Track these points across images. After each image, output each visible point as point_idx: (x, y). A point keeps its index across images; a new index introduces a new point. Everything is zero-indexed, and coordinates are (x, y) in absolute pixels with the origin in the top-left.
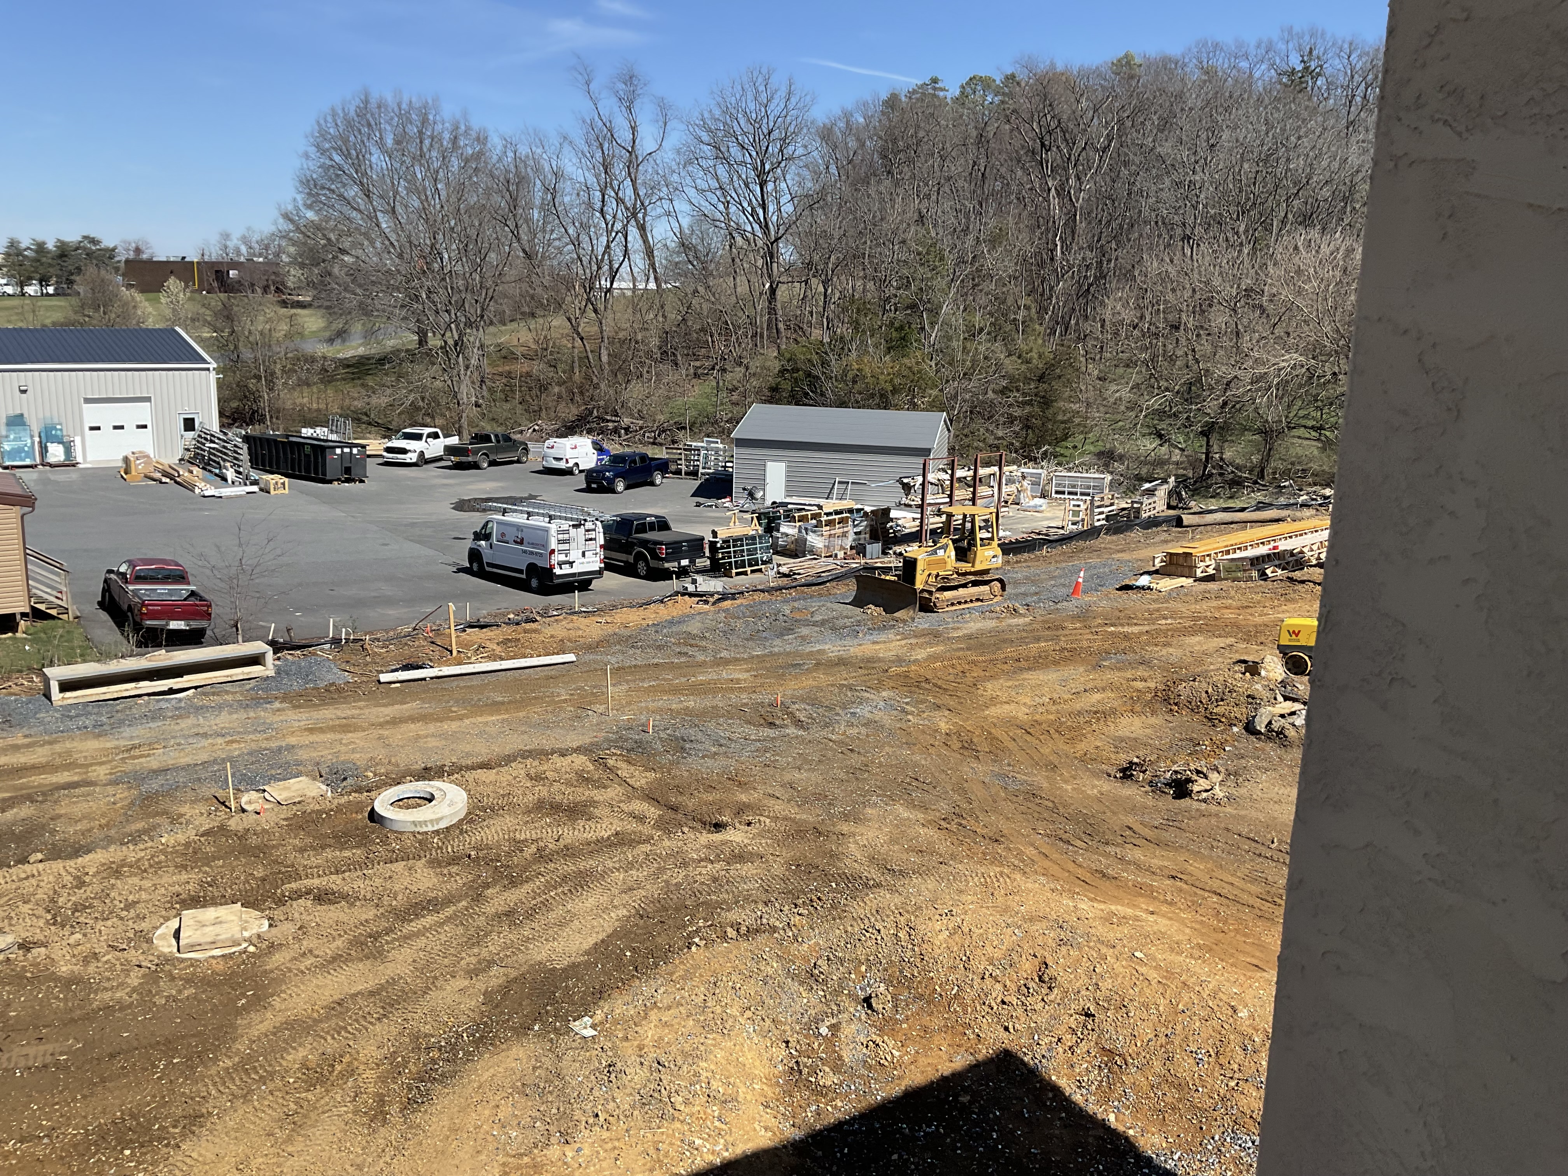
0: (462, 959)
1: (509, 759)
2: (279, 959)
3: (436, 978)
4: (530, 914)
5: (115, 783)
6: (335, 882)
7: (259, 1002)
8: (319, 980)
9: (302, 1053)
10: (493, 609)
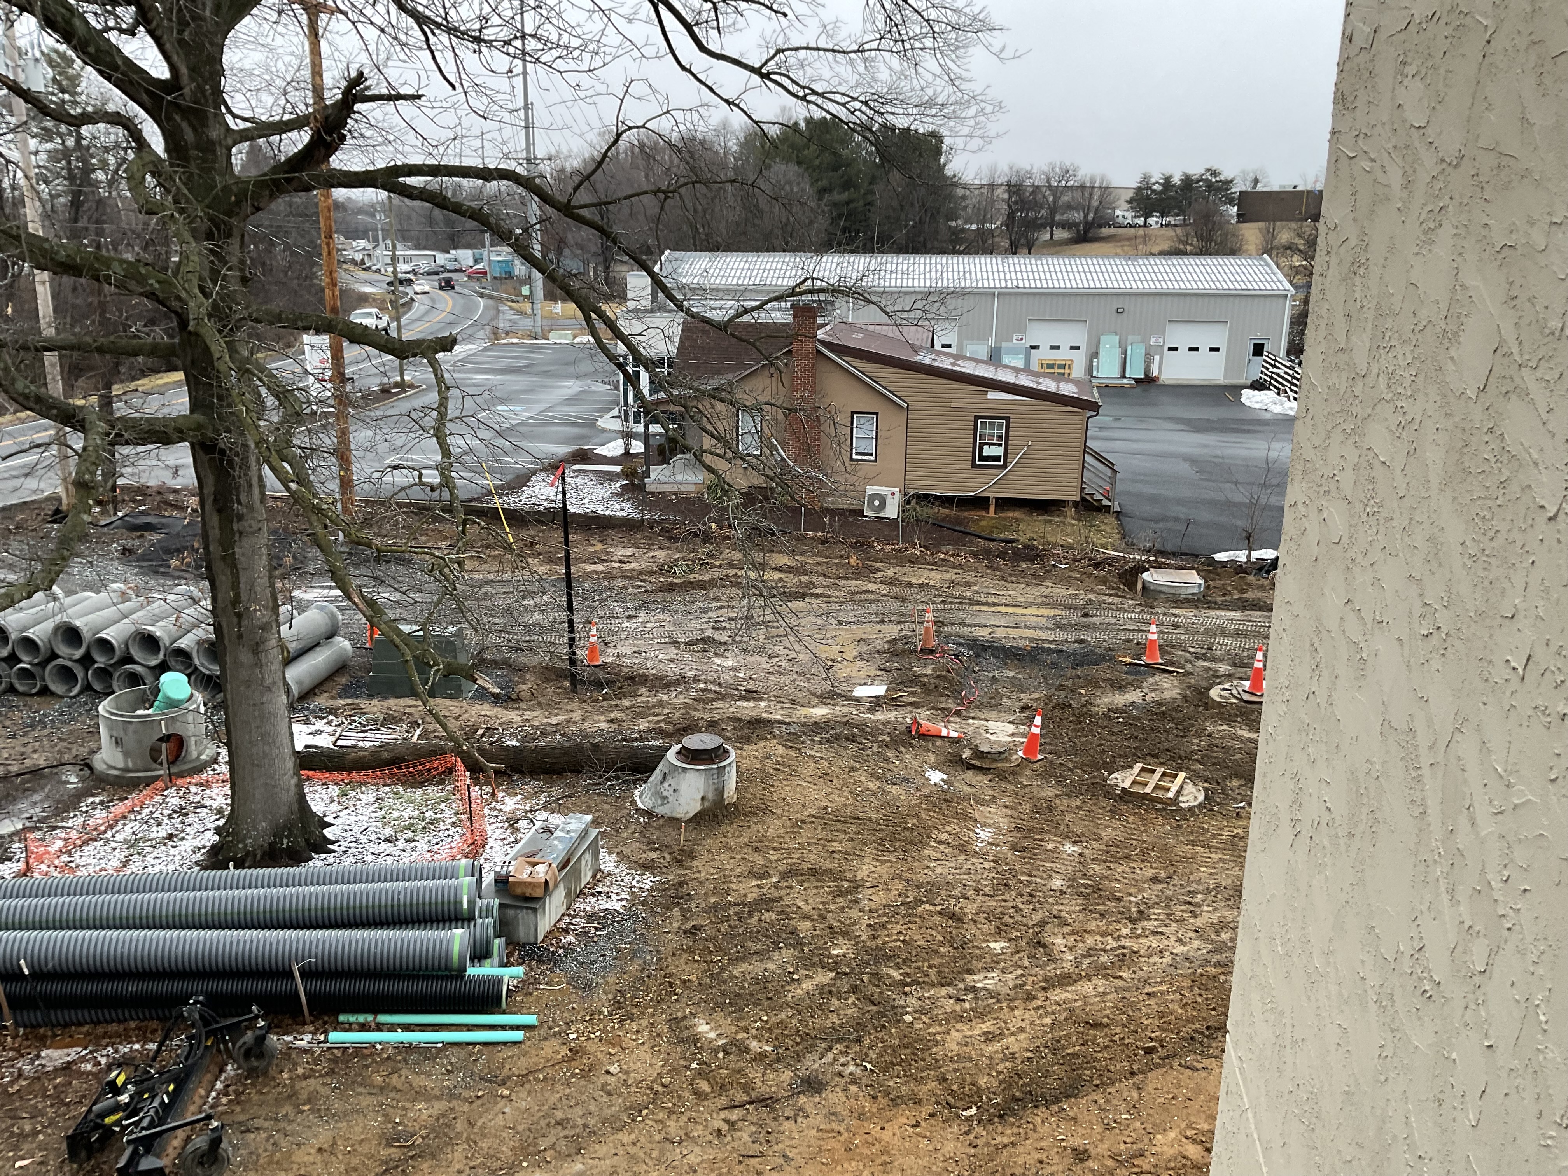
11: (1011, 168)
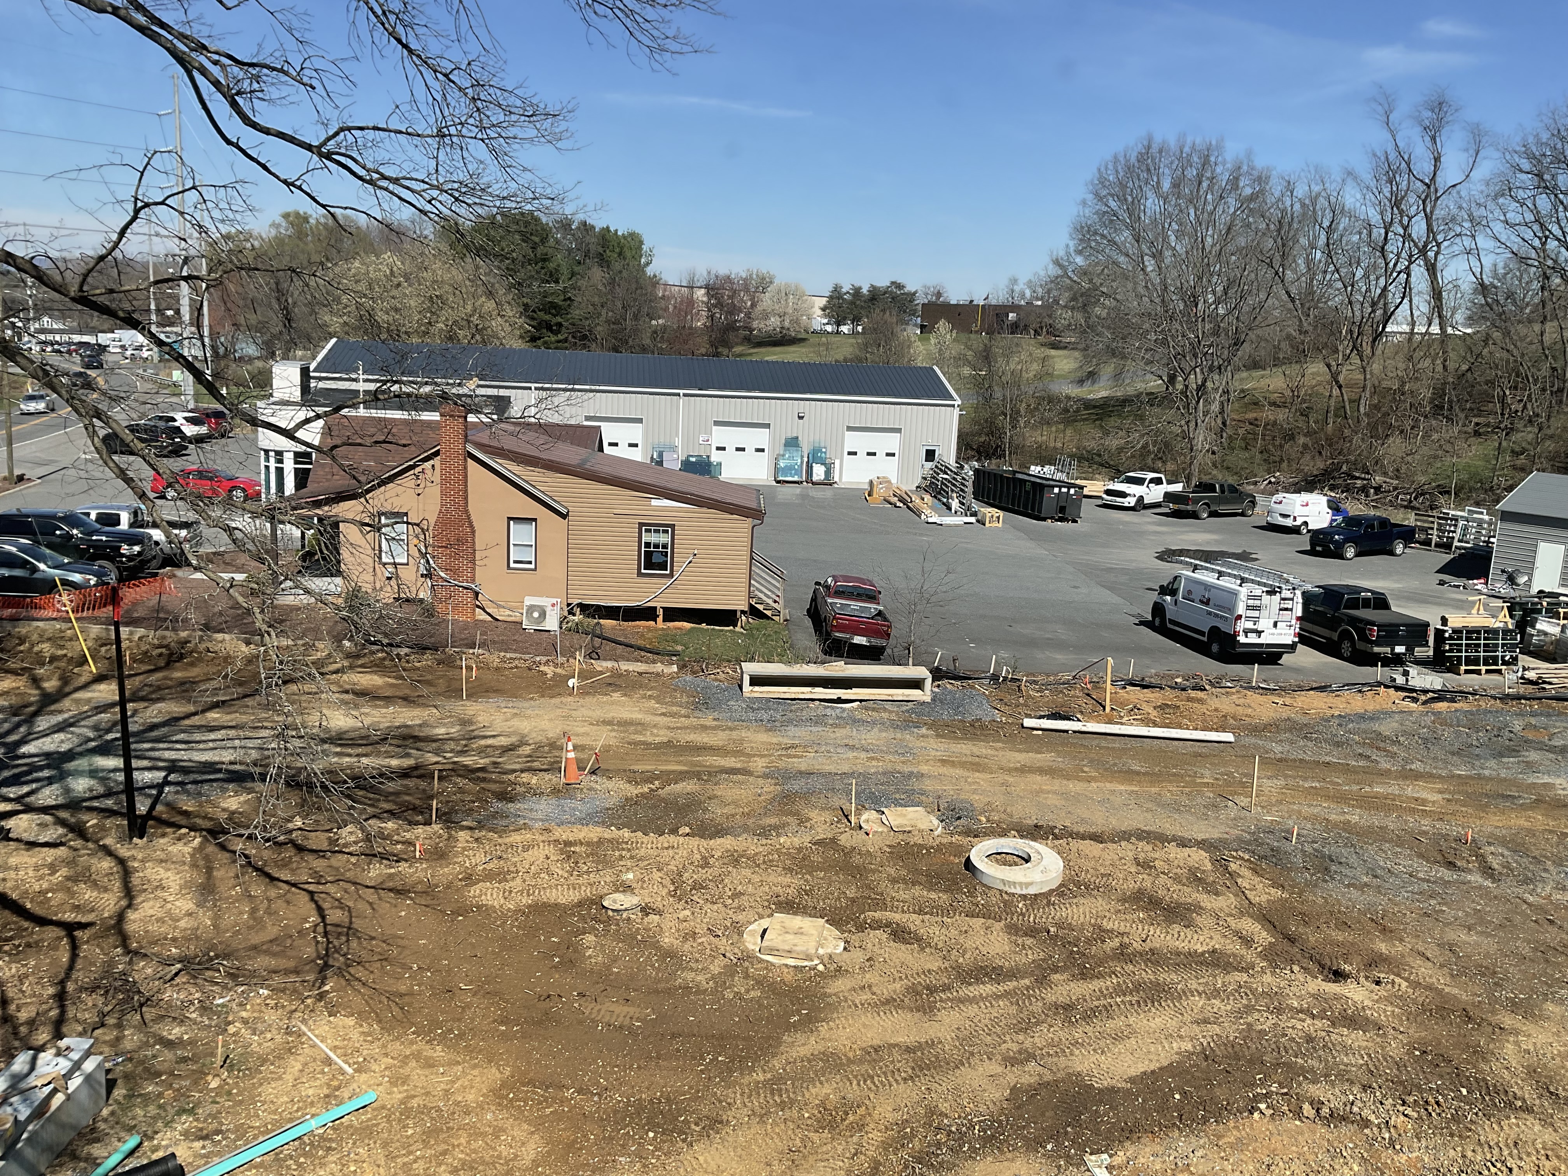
0: (1004, 1042)
1: (1125, 836)
2: (839, 986)
3: (972, 1054)
4: (1089, 1016)
5: (766, 776)
6: (913, 921)
7: (809, 1023)
8: (867, 1018)
9: (827, 1089)
10: (1162, 669)
11: (709, 273)
